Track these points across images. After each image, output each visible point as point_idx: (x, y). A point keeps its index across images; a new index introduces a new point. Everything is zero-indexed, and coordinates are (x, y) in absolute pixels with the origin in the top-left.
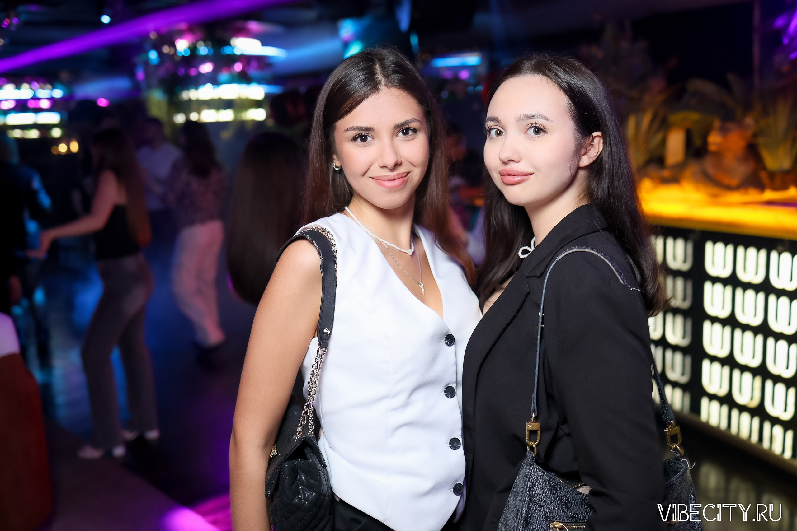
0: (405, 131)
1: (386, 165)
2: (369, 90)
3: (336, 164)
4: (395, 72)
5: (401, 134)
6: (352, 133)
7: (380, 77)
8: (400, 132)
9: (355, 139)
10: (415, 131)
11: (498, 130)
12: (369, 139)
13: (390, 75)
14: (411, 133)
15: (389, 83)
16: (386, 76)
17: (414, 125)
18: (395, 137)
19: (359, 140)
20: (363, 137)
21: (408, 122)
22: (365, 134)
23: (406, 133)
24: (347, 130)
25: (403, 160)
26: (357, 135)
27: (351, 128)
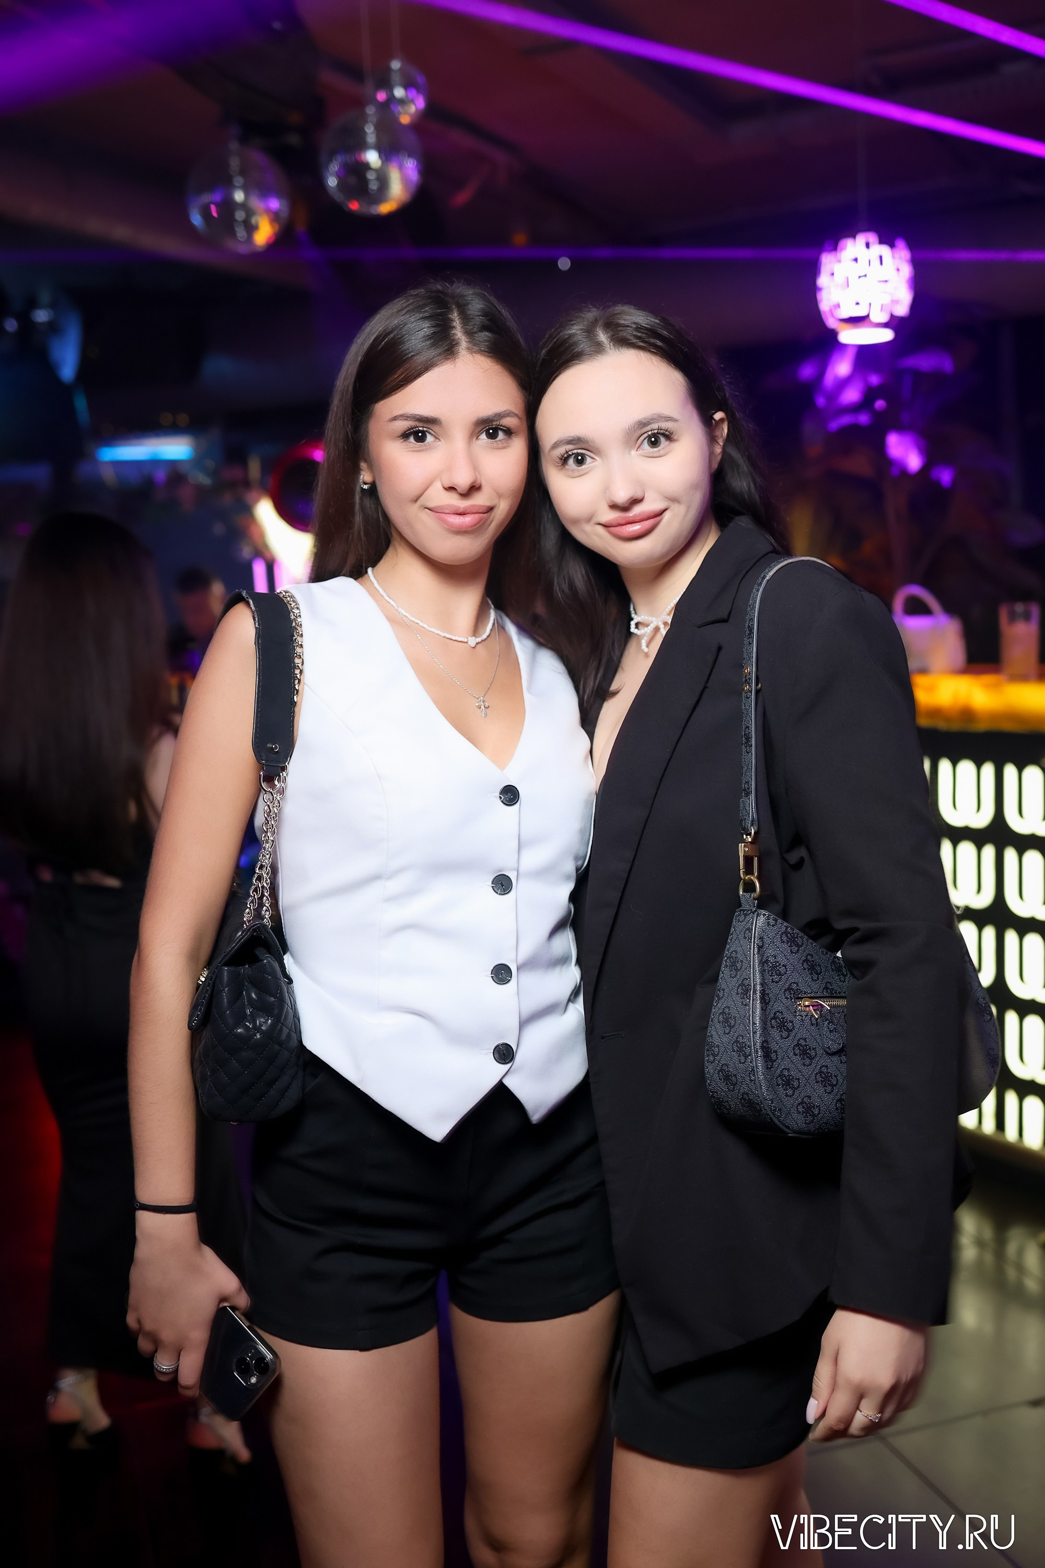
0: (491, 431)
1: (455, 485)
2: (439, 355)
3: (365, 476)
4: (484, 328)
5: (484, 436)
6: (403, 425)
7: (458, 333)
8: (483, 432)
9: (405, 436)
10: (509, 432)
11: (578, 454)
12: (429, 438)
13: (475, 333)
14: (501, 435)
15: (475, 347)
16: (469, 334)
17: (509, 422)
18: (475, 439)
19: (412, 439)
20: (420, 434)
21: (500, 416)
22: (425, 429)
23: (492, 436)
24: (395, 419)
25: (484, 483)
26: (410, 430)
27: (401, 416)
